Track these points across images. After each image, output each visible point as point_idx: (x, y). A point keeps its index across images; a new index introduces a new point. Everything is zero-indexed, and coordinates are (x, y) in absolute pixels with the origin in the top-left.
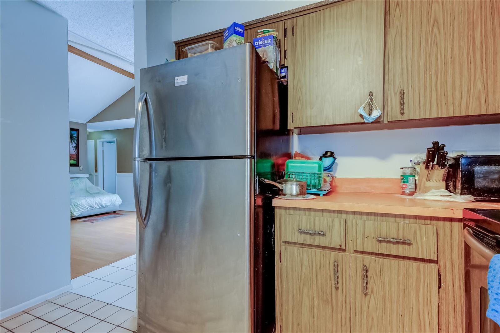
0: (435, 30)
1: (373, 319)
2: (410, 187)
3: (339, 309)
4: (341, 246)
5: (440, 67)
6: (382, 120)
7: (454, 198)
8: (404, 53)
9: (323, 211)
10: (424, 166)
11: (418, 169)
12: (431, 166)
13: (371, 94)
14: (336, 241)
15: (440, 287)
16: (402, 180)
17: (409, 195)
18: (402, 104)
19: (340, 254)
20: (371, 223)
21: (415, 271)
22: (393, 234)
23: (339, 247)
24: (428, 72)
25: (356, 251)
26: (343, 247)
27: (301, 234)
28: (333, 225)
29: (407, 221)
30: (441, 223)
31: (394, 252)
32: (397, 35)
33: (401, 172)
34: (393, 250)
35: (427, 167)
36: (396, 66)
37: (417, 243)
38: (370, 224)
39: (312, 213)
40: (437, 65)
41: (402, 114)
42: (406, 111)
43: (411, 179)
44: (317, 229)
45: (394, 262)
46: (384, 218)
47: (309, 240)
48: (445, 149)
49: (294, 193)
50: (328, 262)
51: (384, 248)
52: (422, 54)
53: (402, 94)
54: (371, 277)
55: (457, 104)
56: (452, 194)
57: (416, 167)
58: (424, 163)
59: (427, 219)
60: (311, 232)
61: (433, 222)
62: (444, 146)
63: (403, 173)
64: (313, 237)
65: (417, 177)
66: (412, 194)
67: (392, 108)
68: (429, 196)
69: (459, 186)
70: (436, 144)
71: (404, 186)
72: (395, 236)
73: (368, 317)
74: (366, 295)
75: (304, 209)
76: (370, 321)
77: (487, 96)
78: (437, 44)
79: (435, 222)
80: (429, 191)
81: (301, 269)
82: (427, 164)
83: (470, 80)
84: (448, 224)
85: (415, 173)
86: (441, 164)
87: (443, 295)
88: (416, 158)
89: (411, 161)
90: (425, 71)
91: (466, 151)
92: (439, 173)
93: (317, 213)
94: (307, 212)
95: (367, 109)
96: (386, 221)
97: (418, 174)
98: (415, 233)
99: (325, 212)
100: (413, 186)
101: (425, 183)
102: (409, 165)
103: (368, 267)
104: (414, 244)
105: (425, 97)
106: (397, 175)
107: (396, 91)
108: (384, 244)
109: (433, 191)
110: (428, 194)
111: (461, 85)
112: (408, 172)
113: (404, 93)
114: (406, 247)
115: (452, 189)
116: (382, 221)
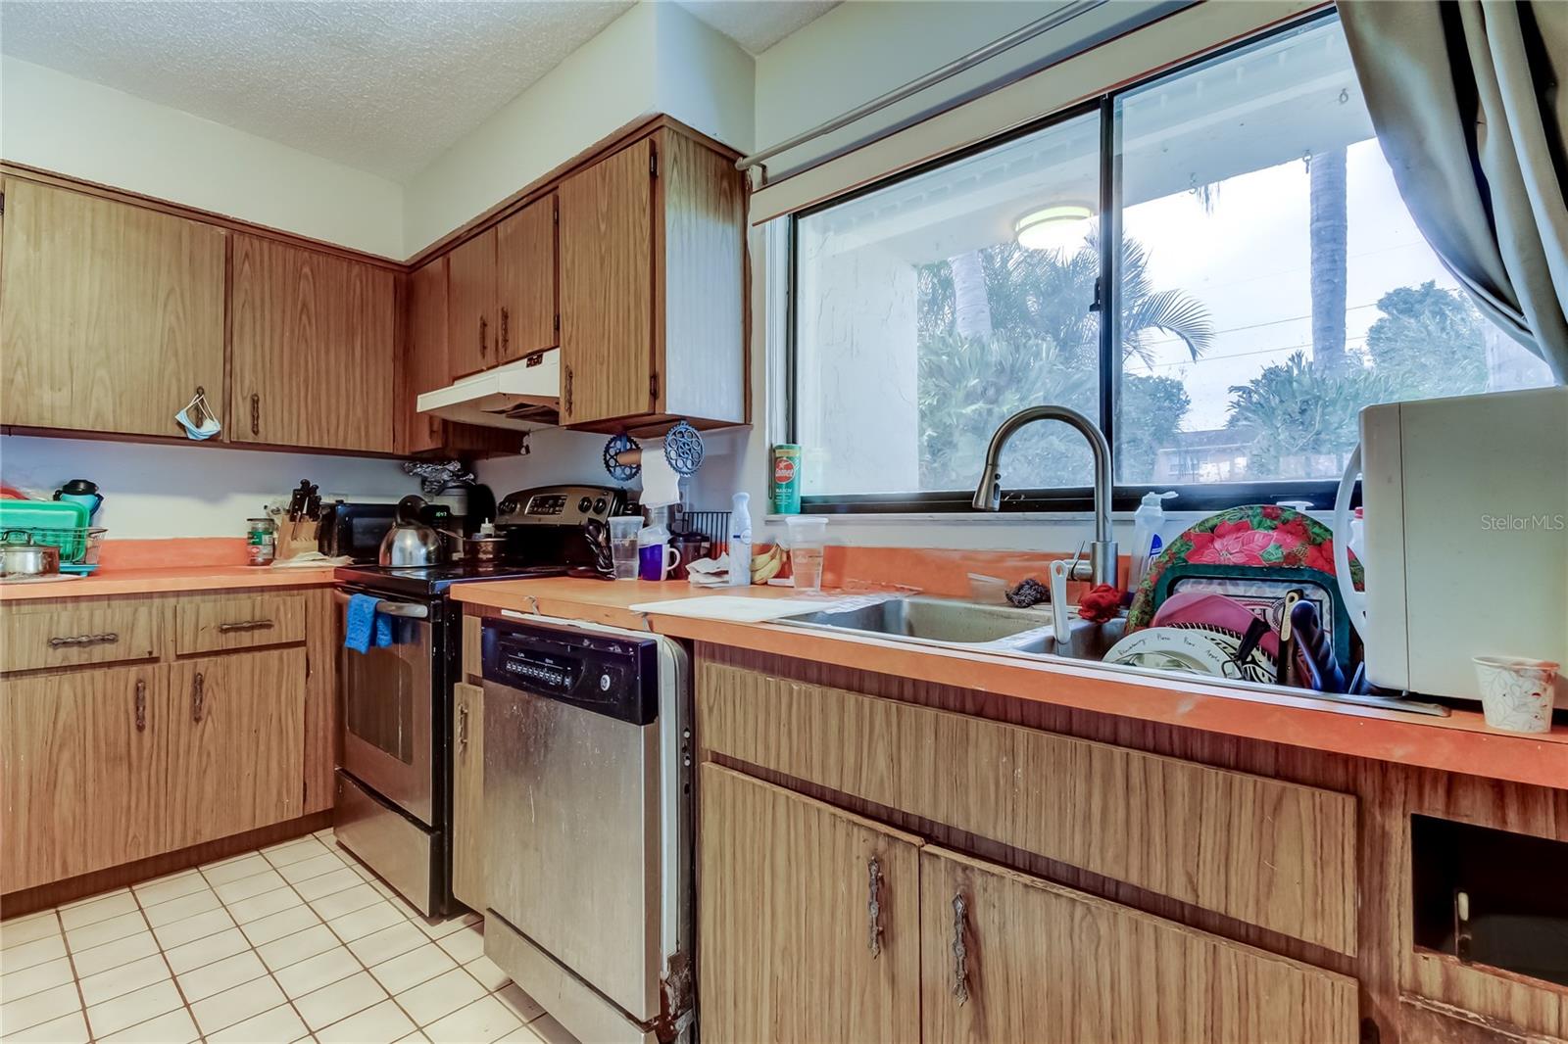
0: (304, 317)
1: (209, 754)
2: (265, 551)
3: (145, 763)
4: (150, 653)
5: (310, 375)
6: (221, 438)
7: (329, 562)
8: (258, 338)
9: (109, 597)
10: (287, 518)
11: (278, 520)
12: (298, 517)
13: (200, 391)
14: (140, 646)
15: (308, 675)
16: (251, 541)
17: (263, 564)
18: (255, 418)
19: (149, 668)
20: (210, 605)
21: (276, 662)
22: (246, 617)
23: (147, 656)
24: (294, 377)
25: (180, 657)
26: (155, 655)
27: (55, 649)
28: (134, 619)
29: (266, 596)
30: (310, 592)
31: (247, 644)
32: (246, 305)
33: (248, 527)
34: (246, 639)
35: (293, 519)
36: (246, 354)
37: (280, 622)
38: (208, 609)
39: (84, 605)
40: (307, 370)
41: (256, 432)
42: (261, 428)
43: (266, 538)
44: (98, 631)
45: (247, 657)
46: (231, 596)
47: (75, 656)
48: (318, 493)
49: (31, 568)
50: (122, 688)
51: (232, 641)
52: (286, 349)
53: (255, 402)
54: (208, 690)
55: (332, 431)
56: (326, 557)
57: (275, 518)
58: (288, 511)
59: (293, 589)
60: (84, 639)
61: (301, 592)
62: (317, 487)
63: (253, 528)
64: (87, 649)
65: (276, 535)
66: (267, 562)
67: (238, 421)
68: (295, 562)
69: (335, 546)
70: (305, 484)
71: (254, 550)
72: (249, 619)
73: (200, 755)
74: (197, 720)
75: (63, 600)
76: (204, 758)
77: (367, 428)
78: (306, 341)
79: (304, 591)
80: (295, 555)
81: (56, 718)
82: (293, 513)
83: (348, 403)
84: (318, 591)
85: (273, 529)
86: (313, 513)
87: (312, 685)
88: (275, 503)
89: (266, 507)
90: (290, 375)
91: (346, 495)
92: (310, 527)
93: (96, 604)
94: (70, 606)
95: (193, 414)
96: (235, 599)
97: (277, 529)
98: (278, 609)
99: (116, 599)
100: (270, 549)
101: (289, 542)
102: (263, 515)
103: (203, 674)
104: (276, 626)
105: (290, 413)
106: (241, 532)
107: (245, 395)
108: (232, 634)
109: (301, 554)
110: (295, 559)
111: (338, 408)
112: (260, 526)
113: (258, 400)
114: (264, 631)
115: (326, 549)
116: (228, 600)
